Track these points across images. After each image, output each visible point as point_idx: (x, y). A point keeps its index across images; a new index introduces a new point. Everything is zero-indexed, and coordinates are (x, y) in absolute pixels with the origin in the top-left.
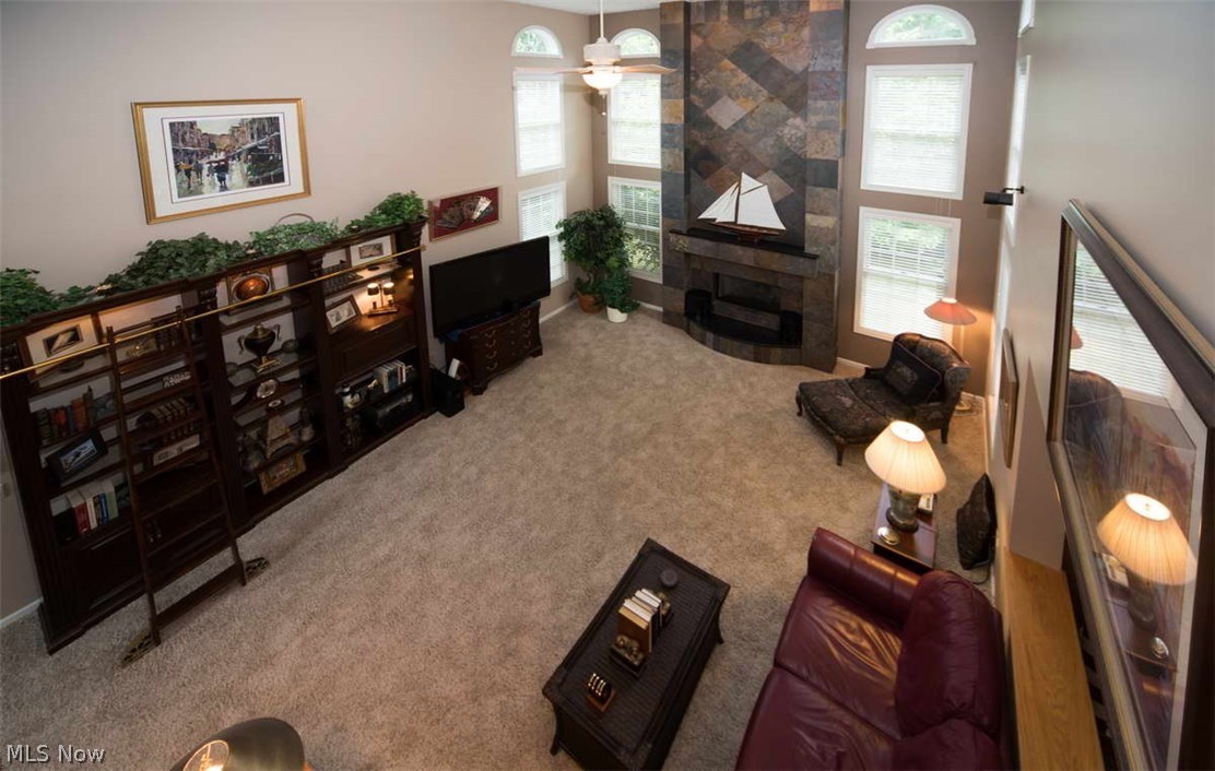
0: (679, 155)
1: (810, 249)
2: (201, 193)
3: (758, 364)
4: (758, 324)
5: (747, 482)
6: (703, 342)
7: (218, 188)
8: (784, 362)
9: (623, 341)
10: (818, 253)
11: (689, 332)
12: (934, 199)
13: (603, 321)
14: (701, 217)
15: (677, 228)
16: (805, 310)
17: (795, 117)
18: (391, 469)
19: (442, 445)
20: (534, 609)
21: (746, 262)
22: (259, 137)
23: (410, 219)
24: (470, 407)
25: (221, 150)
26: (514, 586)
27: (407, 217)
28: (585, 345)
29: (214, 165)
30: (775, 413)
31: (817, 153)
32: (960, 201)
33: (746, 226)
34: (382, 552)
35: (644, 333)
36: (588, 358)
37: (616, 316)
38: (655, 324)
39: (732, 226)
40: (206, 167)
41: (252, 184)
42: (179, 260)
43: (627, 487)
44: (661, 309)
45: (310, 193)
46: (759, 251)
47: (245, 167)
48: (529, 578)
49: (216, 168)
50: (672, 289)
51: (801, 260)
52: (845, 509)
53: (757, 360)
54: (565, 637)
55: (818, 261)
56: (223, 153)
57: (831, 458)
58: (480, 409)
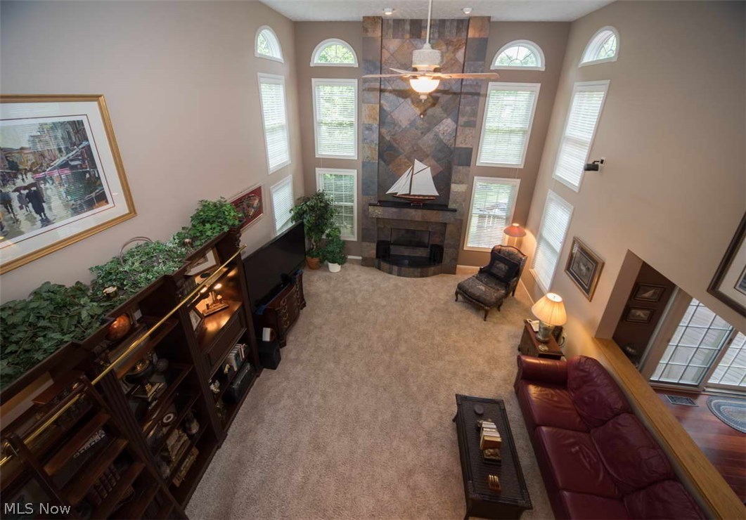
0: (375, 149)
1: (452, 206)
2: (21, 233)
3: (424, 278)
4: (418, 255)
5: (456, 344)
6: (391, 273)
7: (39, 223)
8: (434, 274)
9: (348, 283)
10: (456, 208)
11: (379, 268)
12: (510, 169)
13: (328, 273)
14: (388, 192)
15: (373, 202)
16: (446, 242)
17: (446, 118)
18: (261, 420)
19: (284, 390)
20: (409, 459)
21: (417, 219)
22: (68, 151)
23: (233, 225)
24: (284, 356)
25: (26, 171)
26: (391, 453)
27: (230, 223)
28: (327, 292)
29: (24, 192)
30: (446, 303)
31: (462, 143)
32: (521, 169)
33: (415, 196)
34: (298, 477)
35: (356, 275)
36: (335, 300)
37: (335, 268)
38: (357, 267)
39: (407, 197)
40: (14, 196)
41: (76, 211)
42: (42, 323)
43: (408, 370)
44: (360, 258)
45: (135, 213)
46: (424, 211)
47: (62, 190)
48: (395, 443)
49: (28, 195)
50: (368, 244)
51: (448, 213)
52: (498, 341)
53: (422, 276)
54: (433, 464)
55: (457, 213)
56: (29, 175)
57: (481, 319)
58: (292, 356)
